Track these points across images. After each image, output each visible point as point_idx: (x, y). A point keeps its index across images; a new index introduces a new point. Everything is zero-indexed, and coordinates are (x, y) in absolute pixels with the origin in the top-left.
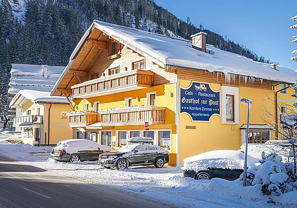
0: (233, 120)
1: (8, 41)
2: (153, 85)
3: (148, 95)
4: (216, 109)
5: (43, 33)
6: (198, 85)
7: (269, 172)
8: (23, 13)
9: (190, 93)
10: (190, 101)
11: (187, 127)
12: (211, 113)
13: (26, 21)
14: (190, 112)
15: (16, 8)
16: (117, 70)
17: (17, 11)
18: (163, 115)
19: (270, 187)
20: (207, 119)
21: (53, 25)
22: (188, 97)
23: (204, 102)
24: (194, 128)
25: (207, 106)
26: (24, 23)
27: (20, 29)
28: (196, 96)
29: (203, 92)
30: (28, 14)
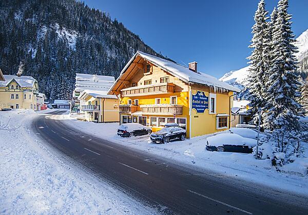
0: (213, 112)
1: (66, 59)
2: (174, 92)
3: (171, 97)
4: (207, 106)
5: (85, 55)
6: (200, 92)
7: (273, 151)
8: (74, 44)
9: (196, 97)
10: (196, 102)
11: (195, 117)
12: (205, 108)
13: (76, 48)
14: (196, 108)
15: (70, 41)
16: (150, 82)
17: (71, 43)
18: (181, 110)
19: (278, 162)
20: (203, 111)
21: (91, 51)
22: (196, 100)
23: (202, 102)
24: (198, 116)
25: (203, 104)
26: (75, 50)
27: (73, 53)
28: (199, 99)
29: (202, 96)
30: (77, 44)
